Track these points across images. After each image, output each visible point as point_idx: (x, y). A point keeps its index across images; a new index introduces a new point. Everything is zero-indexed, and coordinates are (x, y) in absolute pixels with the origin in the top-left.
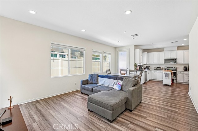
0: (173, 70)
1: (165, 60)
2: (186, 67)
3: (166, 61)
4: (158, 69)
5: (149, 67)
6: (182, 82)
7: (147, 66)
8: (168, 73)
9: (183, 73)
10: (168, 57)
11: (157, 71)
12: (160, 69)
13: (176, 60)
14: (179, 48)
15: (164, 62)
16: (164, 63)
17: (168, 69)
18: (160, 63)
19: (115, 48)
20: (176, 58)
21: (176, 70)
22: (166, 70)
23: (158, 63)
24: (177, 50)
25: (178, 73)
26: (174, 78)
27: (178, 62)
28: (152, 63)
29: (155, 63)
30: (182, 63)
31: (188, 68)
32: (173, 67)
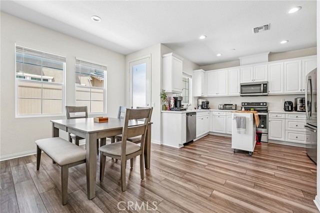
0: (259, 111)
1: (241, 86)
2: (290, 103)
3: (243, 88)
4: (226, 107)
5: (208, 103)
6: (282, 139)
7: (204, 100)
8: (245, 118)
9: (283, 116)
10: (248, 80)
11: (224, 113)
12: (231, 109)
13: (265, 85)
14: (272, 56)
15: (239, 91)
16: (239, 94)
17: (247, 107)
18: (231, 94)
19: (125, 56)
20: (266, 80)
21: (266, 111)
22: (243, 109)
23: (226, 94)
24: (269, 61)
25: (271, 116)
26: (263, 131)
27: (271, 90)
28: (215, 95)
29: (220, 95)
30: (281, 92)
31: (294, 106)
32: (259, 104)
